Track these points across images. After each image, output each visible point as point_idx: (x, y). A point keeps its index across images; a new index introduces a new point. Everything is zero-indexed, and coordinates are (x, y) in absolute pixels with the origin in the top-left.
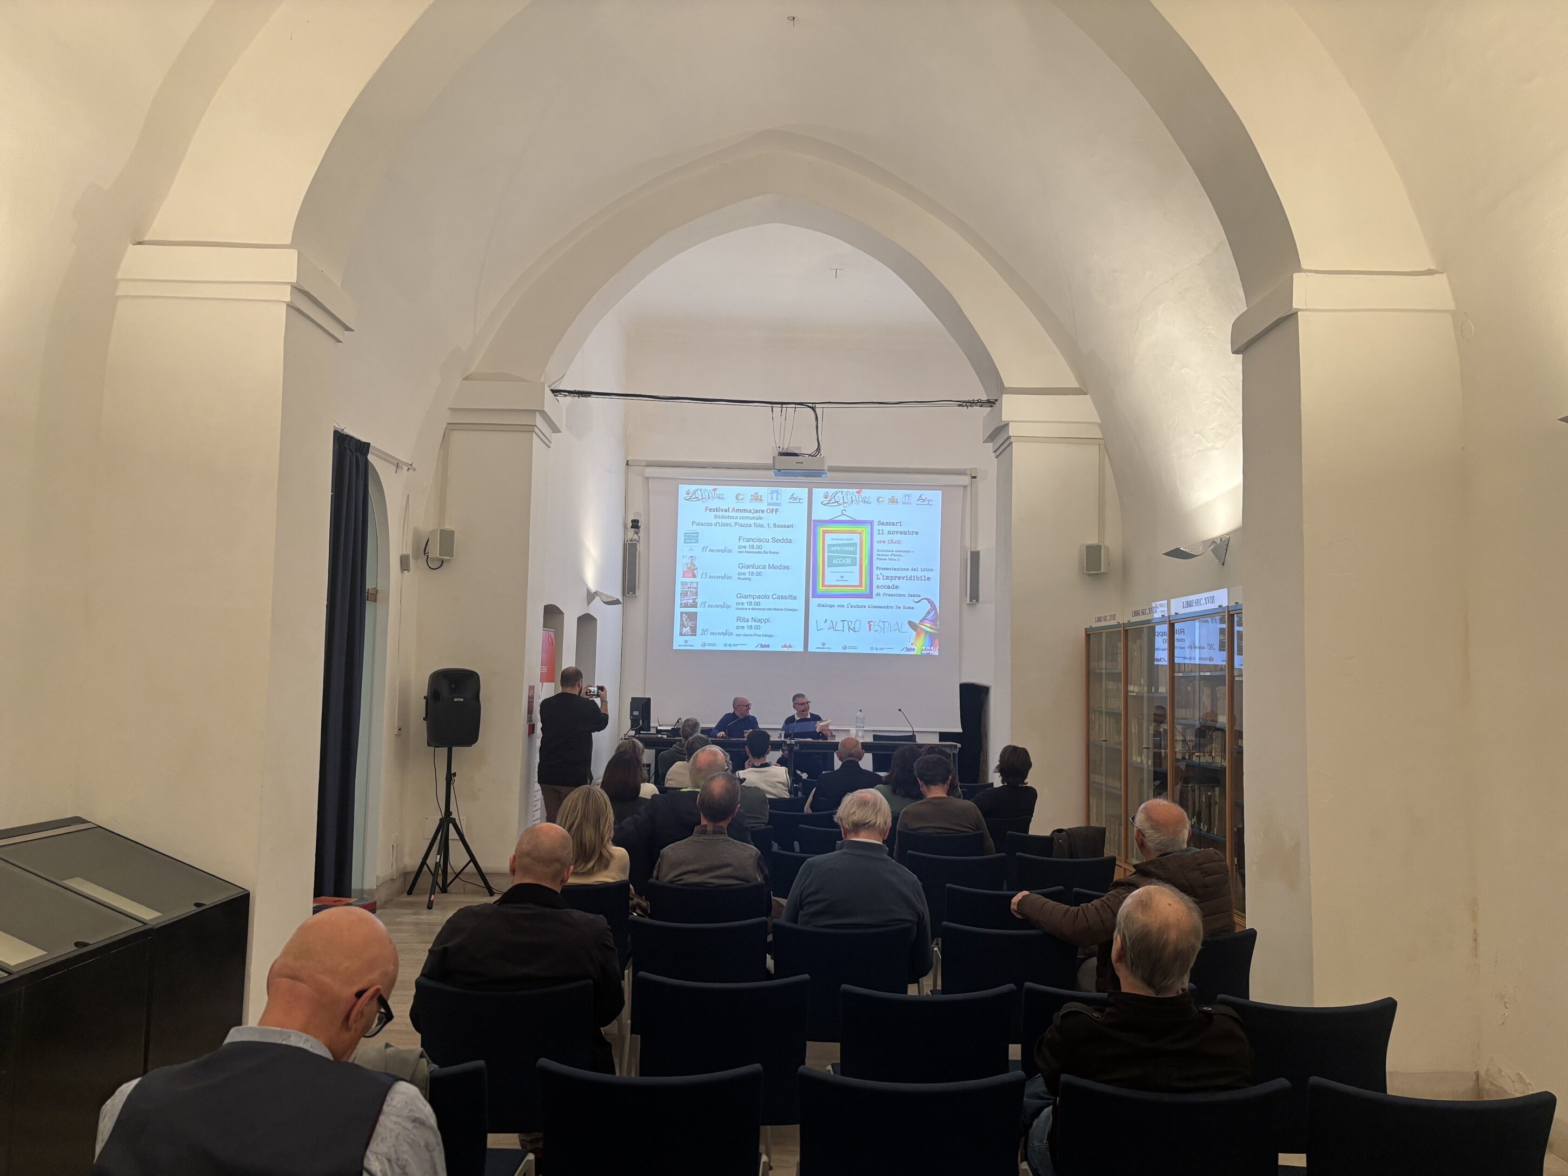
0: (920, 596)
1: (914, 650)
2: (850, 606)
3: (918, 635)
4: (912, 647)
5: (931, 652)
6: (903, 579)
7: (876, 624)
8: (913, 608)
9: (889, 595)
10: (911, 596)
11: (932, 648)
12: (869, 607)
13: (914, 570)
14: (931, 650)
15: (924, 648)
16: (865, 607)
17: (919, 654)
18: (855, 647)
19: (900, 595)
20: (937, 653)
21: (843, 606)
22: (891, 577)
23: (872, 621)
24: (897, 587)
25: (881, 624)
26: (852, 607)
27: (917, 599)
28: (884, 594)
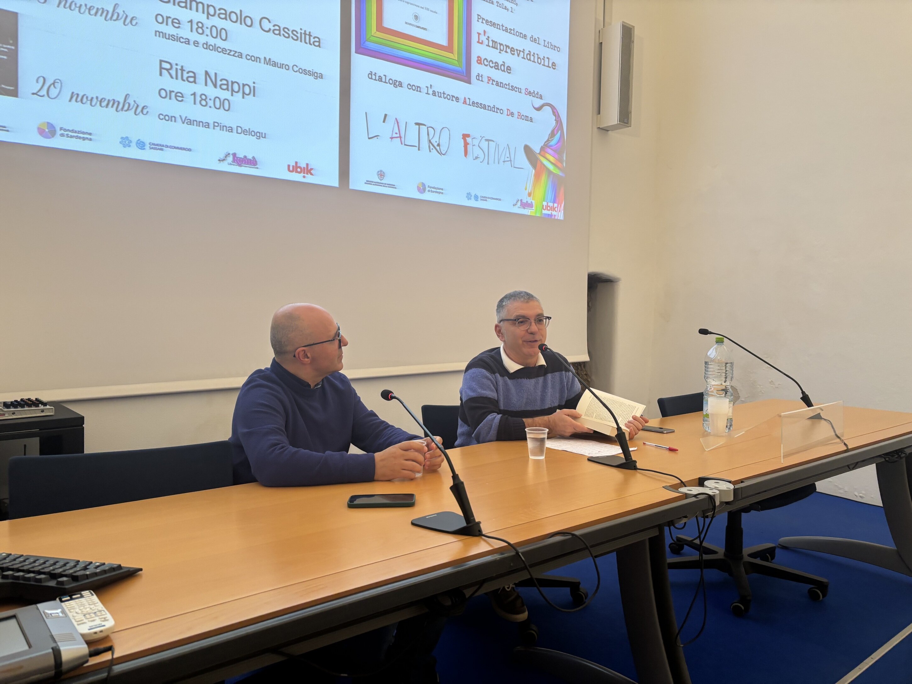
0: (541, 98)
1: (530, 205)
2: (430, 92)
3: (537, 176)
4: (529, 200)
5: (554, 213)
6: (518, 55)
7: (476, 142)
8: (531, 120)
9: (497, 84)
10: (530, 93)
11: (556, 205)
12: (465, 102)
13: (534, 40)
14: (553, 209)
15: (545, 203)
16: (457, 99)
17: (538, 215)
18: (438, 190)
19: (513, 88)
20: (560, 215)
21: (418, 89)
22: (501, 44)
23: (468, 136)
24: (509, 69)
25: (484, 145)
26: (434, 94)
27: (538, 103)
28: (489, 79)
